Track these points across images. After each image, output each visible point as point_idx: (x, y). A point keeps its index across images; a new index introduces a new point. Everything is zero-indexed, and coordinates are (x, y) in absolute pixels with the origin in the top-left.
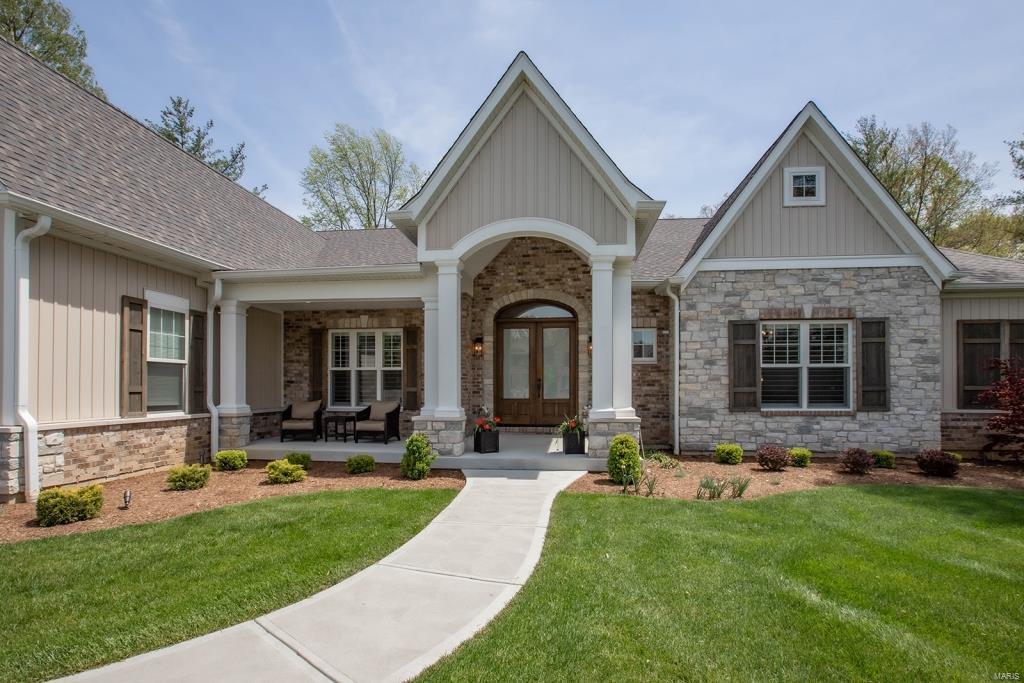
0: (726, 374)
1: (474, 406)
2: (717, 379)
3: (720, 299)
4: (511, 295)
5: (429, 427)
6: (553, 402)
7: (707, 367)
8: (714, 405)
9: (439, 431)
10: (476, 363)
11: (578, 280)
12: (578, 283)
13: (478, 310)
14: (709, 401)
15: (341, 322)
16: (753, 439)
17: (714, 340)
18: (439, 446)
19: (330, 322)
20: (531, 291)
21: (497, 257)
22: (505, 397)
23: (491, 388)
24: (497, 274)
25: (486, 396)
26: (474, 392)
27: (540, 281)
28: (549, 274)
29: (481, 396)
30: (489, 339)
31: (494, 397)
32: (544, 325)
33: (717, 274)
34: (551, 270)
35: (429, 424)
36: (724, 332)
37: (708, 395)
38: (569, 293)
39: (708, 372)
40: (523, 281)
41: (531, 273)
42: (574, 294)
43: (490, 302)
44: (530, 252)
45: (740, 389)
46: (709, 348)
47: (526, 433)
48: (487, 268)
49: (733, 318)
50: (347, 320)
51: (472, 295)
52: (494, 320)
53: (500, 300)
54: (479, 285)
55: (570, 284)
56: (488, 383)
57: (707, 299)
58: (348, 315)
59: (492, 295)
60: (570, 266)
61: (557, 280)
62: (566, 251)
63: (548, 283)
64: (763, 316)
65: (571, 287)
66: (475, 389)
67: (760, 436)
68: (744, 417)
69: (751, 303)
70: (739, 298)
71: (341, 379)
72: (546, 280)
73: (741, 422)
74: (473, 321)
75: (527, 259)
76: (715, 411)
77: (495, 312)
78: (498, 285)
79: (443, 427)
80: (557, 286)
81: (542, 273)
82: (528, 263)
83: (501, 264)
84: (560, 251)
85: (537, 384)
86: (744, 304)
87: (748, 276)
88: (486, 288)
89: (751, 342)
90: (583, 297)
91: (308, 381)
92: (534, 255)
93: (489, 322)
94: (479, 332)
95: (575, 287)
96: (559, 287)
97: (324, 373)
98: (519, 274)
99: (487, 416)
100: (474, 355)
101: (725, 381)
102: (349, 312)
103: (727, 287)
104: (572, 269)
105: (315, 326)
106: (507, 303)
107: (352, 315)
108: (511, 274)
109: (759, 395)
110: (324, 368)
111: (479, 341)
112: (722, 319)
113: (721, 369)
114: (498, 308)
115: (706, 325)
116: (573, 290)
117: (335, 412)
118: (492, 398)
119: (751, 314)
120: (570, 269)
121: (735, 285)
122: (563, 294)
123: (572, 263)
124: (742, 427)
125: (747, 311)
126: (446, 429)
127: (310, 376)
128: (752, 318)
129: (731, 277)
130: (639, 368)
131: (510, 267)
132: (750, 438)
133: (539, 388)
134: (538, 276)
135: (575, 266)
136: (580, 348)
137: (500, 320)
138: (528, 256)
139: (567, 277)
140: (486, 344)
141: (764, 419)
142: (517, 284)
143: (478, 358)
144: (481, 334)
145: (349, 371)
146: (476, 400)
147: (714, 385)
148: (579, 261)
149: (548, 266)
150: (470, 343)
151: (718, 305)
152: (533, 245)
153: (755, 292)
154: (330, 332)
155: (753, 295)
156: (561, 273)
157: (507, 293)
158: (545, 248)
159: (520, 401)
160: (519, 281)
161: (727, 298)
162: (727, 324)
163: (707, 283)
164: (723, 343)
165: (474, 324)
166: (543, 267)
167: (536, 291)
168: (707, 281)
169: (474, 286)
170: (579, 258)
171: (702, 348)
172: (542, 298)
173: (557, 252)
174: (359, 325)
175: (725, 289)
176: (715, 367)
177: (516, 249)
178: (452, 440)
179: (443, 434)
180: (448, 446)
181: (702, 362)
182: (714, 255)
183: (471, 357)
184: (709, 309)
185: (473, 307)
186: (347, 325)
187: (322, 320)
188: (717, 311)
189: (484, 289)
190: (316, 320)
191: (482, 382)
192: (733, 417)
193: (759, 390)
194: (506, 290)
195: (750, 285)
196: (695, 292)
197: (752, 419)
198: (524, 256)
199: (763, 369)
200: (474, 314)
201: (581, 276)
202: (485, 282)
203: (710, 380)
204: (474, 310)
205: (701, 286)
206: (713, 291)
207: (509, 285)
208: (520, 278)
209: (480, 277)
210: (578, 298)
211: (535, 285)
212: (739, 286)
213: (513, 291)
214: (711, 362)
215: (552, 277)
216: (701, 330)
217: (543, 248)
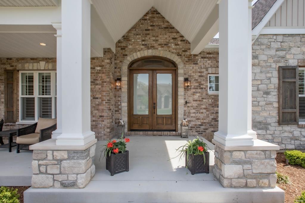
0: (277, 100)
1: (115, 119)
2: (271, 103)
3: (273, 52)
4: (138, 53)
5: (50, 157)
6: (162, 117)
7: (265, 96)
8: (269, 120)
9: (61, 160)
10: (118, 93)
11: (178, 45)
12: (178, 46)
13: (118, 61)
14: (266, 118)
15: (26, 66)
16: (293, 141)
17: (269, 79)
18: (61, 178)
19: (19, 66)
20: (150, 51)
21: (130, 30)
22: (135, 113)
23: (126, 108)
24: (130, 40)
25: (123, 113)
26: (116, 111)
27: (156, 45)
28: (161, 41)
29: (120, 113)
30: (125, 79)
31: (128, 113)
32: (157, 71)
33: (271, 37)
34: (162, 39)
35: (50, 154)
36: (275, 74)
37: (265, 114)
38: (173, 53)
39: (265, 99)
40: (146, 45)
41: (150, 41)
42: (176, 53)
43: (125, 57)
44: (150, 28)
45: (286, 111)
46: (266, 84)
47: (147, 135)
48: (124, 36)
49: (282, 64)
50: (31, 65)
51: (115, 53)
52: (128, 68)
53: (131, 56)
54: (119, 47)
55: (173, 47)
56: (124, 105)
57: (265, 53)
58: (32, 61)
59: (126, 53)
60: (173, 37)
61: (165, 45)
62: (171, 28)
63: (160, 46)
64: (299, 64)
65: (174, 49)
66: (117, 109)
67: (297, 140)
68: (287, 128)
69: (292, 56)
70: (285, 52)
71: (29, 103)
72: (159, 45)
73: (285, 131)
74: (116, 68)
75: (148, 32)
76: (270, 124)
77: (128, 63)
78: (130, 47)
79: (66, 156)
80: (166, 48)
81: (157, 41)
82: (149, 34)
83: (132, 34)
84: (168, 28)
85: (153, 106)
86: (288, 56)
87: (290, 38)
88: (123, 48)
89: (293, 80)
90: (181, 55)
91: (3, 105)
92: (152, 30)
93: (125, 69)
94: (118, 74)
95: (176, 49)
96: (167, 49)
97: (15, 100)
98: (143, 41)
99: (123, 126)
100: (115, 89)
101: (276, 105)
102: (32, 59)
103: (278, 45)
104: (174, 39)
105: (8, 67)
106: (136, 58)
107: (34, 61)
108: (139, 40)
109: (298, 114)
110: (15, 96)
111: (119, 80)
112: (274, 65)
113: (273, 98)
114: (131, 61)
115: (264, 69)
116: (175, 51)
117: (23, 125)
118: (126, 115)
119: (293, 62)
120: (173, 39)
121: (282, 44)
122: (169, 53)
123: (174, 35)
124: (286, 134)
125: (290, 60)
126: (69, 158)
127: (5, 101)
128: (293, 65)
129: (280, 39)
130: (213, 97)
131: (138, 36)
132: (291, 141)
133: (154, 108)
134: (154, 42)
135: (176, 37)
136: (179, 85)
137: (131, 68)
138: (149, 30)
139: (172, 43)
140: (123, 82)
141: (300, 130)
142: (142, 47)
143: (118, 91)
144: (120, 76)
145: (34, 98)
146: (116, 116)
147: (270, 107)
148: (178, 34)
149: (161, 36)
150: (113, 81)
151: (272, 57)
152: (151, 24)
153: (295, 48)
154: (20, 72)
155: (293, 51)
156: (168, 41)
157: (136, 52)
158: (159, 26)
159: (143, 116)
160: (143, 45)
161: (278, 53)
162: (277, 69)
163: (265, 43)
164: (275, 81)
165: (116, 70)
166: (157, 36)
167: (154, 51)
168: (265, 41)
169: (116, 47)
170: (178, 32)
171: (262, 84)
172: (156, 55)
173: (165, 28)
174: (39, 68)
175: (276, 46)
176: (270, 96)
177: (141, 26)
178: (76, 171)
179: (65, 164)
180: (72, 178)
181: (262, 93)
182: (269, 25)
183: (114, 90)
184: (266, 59)
185: (115, 60)
186: (31, 68)
187: (14, 64)
188: (271, 60)
189: (121, 49)
190: (10, 64)
191: (120, 105)
192: (280, 128)
193: (297, 111)
194: (135, 50)
195: (292, 44)
196: (258, 48)
197: (292, 130)
198: (146, 30)
199: (300, 98)
200: (116, 64)
201: (179, 43)
202: (123, 45)
203: (266, 104)
204: (116, 61)
205: (262, 44)
206: (269, 47)
207: (137, 47)
208: (143, 43)
209: (119, 42)
210: (178, 55)
211: (153, 47)
212: (285, 45)
213: (139, 51)
214: (267, 93)
215: (162, 43)
216: (261, 72)
217: (157, 26)
